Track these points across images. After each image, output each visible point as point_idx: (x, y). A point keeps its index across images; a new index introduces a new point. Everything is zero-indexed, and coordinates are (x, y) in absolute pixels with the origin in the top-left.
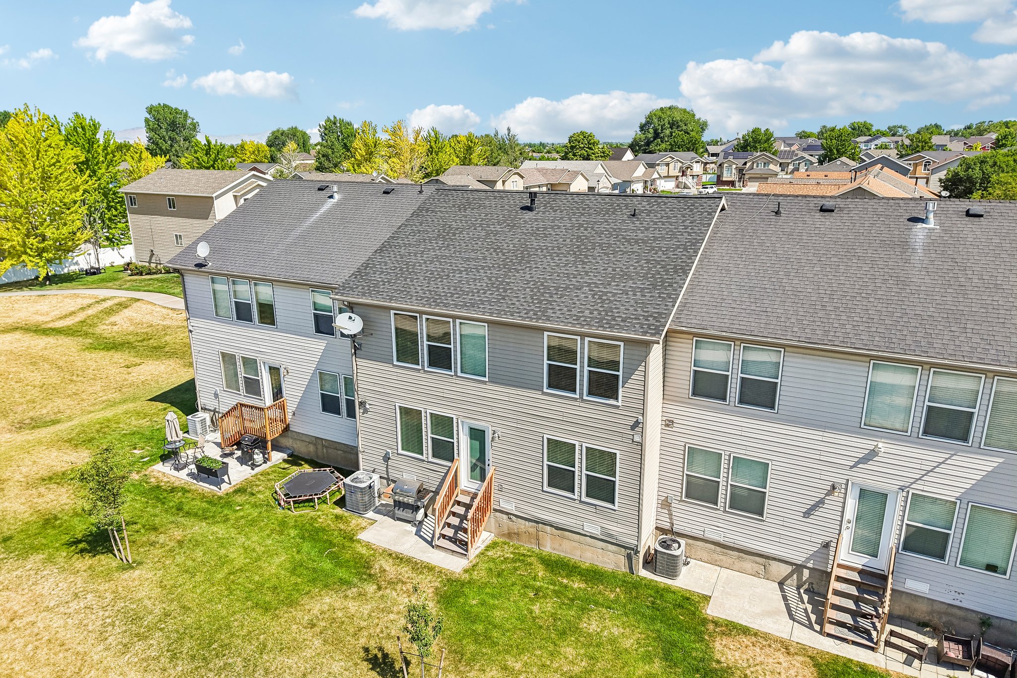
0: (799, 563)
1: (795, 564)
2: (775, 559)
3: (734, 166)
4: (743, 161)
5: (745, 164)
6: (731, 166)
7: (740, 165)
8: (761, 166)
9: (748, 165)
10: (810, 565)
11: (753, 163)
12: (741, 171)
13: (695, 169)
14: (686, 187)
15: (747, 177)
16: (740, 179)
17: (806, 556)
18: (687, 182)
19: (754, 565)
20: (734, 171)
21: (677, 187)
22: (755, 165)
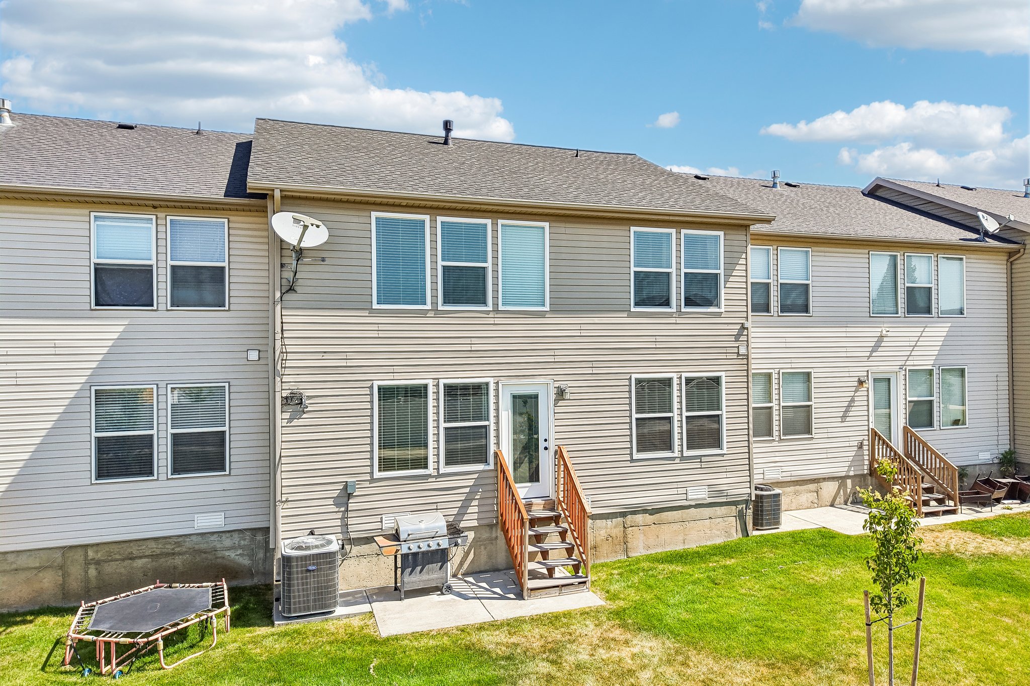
0: (843, 474)
1: (841, 478)
2: (824, 479)
10: (852, 473)
17: (847, 464)
19: (809, 495)
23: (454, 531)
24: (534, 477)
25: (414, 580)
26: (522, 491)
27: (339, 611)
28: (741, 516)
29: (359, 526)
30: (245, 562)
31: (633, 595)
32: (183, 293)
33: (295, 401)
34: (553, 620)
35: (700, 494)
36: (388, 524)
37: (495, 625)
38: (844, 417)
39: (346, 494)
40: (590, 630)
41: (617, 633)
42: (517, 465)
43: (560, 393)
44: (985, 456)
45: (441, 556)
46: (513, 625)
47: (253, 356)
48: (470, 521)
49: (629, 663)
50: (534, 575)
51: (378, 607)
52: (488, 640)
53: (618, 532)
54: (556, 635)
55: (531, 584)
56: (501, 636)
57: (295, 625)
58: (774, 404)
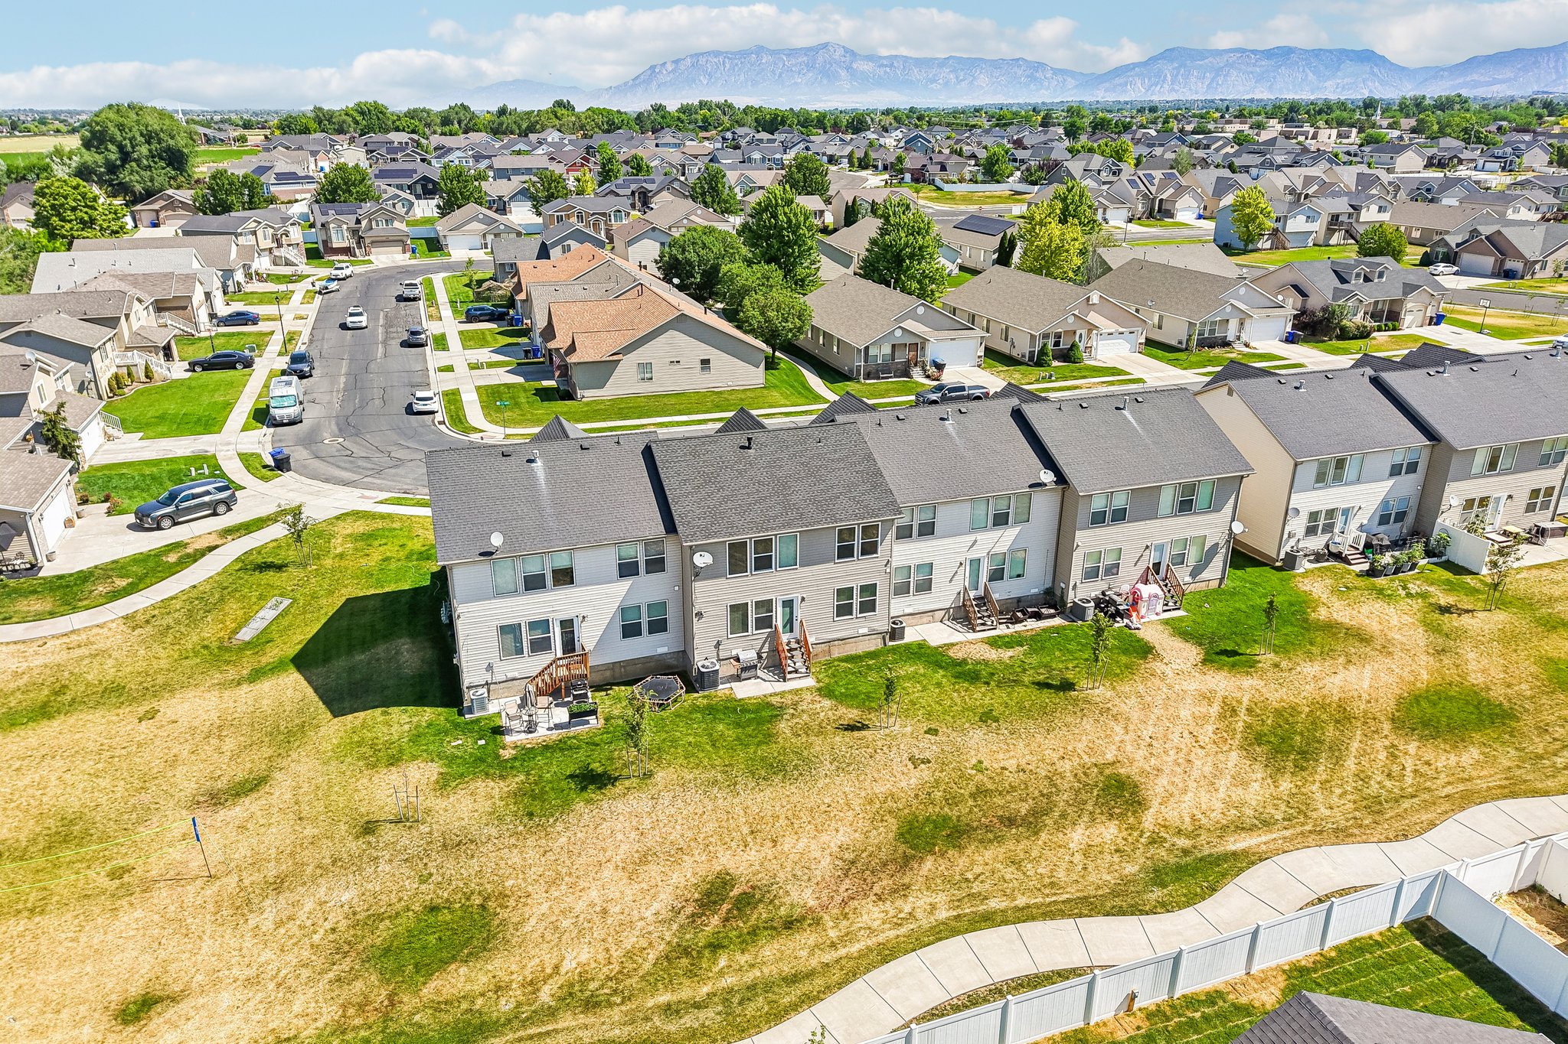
0: (948, 607)
2: (938, 610)
3: (345, 227)
4: (353, 218)
5: (358, 222)
6: (340, 227)
7: (352, 224)
8: (382, 225)
9: (364, 223)
10: (953, 606)
11: (370, 221)
12: (354, 232)
13: (291, 235)
14: (288, 263)
15: (368, 241)
16: (358, 243)
17: (951, 602)
18: (288, 256)
20: (346, 234)
21: (275, 264)
22: (374, 223)
23: (760, 657)
24: (791, 631)
25: (744, 675)
26: (785, 638)
27: (721, 687)
28: (884, 638)
29: (722, 655)
30: (675, 663)
31: (827, 680)
32: (649, 568)
33: (699, 615)
34: (797, 692)
35: (865, 631)
36: (734, 653)
37: (776, 694)
38: (951, 581)
39: (718, 644)
40: (808, 697)
41: (817, 698)
42: (784, 627)
43: (803, 599)
44: (1035, 591)
45: (755, 667)
46: (782, 694)
47: (677, 588)
48: (766, 649)
49: (818, 710)
50: (790, 673)
51: (733, 685)
52: (775, 700)
53: (827, 648)
54: (796, 698)
55: (789, 676)
56: (778, 699)
57: (706, 693)
58: (912, 580)
